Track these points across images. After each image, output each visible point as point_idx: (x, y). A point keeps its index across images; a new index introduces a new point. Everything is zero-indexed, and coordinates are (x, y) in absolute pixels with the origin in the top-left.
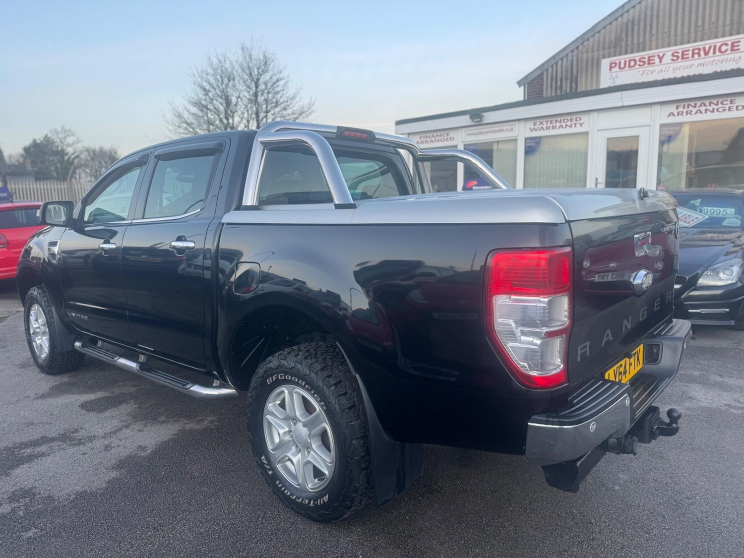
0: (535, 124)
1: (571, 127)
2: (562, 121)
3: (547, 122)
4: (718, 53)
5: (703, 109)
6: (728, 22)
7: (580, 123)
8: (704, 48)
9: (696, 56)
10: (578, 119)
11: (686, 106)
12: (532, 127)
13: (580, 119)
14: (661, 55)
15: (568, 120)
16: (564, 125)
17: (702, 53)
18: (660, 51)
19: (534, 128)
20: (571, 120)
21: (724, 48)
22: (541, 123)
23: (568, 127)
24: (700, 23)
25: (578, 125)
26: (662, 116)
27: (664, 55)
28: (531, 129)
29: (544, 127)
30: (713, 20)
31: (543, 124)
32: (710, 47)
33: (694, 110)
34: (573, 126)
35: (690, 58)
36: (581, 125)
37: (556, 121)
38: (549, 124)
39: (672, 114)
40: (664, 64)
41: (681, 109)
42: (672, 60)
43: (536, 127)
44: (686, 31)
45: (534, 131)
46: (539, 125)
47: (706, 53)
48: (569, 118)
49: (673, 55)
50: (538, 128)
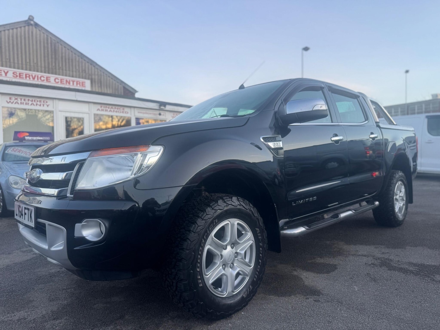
0: (10, 99)
1: (40, 105)
2: (33, 101)
3: (21, 100)
4: (39, 80)
5: (112, 110)
6: (43, 65)
7: (47, 105)
8: (32, 76)
9: (28, 78)
10: (45, 102)
11: (105, 107)
12: (9, 100)
13: (47, 102)
14: (6, 71)
15: (38, 101)
16: (35, 103)
17: (31, 77)
18: (6, 69)
19: (10, 102)
20: (40, 101)
21: (42, 78)
22: (16, 99)
23: (38, 106)
24: (28, 61)
25: (45, 106)
26: (94, 110)
27: (7, 72)
28: (7, 101)
29: (19, 102)
30: (35, 61)
31: (17, 100)
32: (35, 76)
33: (109, 110)
34: (42, 105)
35: (25, 78)
36: (48, 106)
37: (28, 100)
38: (23, 101)
39: (98, 110)
40: (9, 77)
41: (103, 108)
42: (13, 76)
43: (12, 101)
44: (20, 62)
45: (10, 103)
46: (15, 100)
47: (34, 79)
48: (39, 100)
49: (13, 73)
50: (13, 102)
